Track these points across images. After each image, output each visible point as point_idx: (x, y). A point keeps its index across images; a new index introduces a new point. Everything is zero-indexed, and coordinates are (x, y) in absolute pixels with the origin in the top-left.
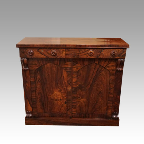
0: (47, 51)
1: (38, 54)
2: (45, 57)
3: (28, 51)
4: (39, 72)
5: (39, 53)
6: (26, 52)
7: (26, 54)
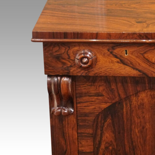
0: (142, 54)
1: (112, 62)
2: (134, 73)
3: (75, 54)
4: (109, 120)
5: (115, 60)
6: (69, 58)
7: (69, 64)
